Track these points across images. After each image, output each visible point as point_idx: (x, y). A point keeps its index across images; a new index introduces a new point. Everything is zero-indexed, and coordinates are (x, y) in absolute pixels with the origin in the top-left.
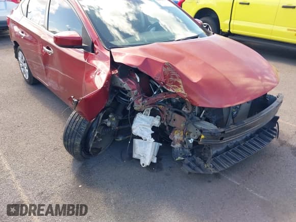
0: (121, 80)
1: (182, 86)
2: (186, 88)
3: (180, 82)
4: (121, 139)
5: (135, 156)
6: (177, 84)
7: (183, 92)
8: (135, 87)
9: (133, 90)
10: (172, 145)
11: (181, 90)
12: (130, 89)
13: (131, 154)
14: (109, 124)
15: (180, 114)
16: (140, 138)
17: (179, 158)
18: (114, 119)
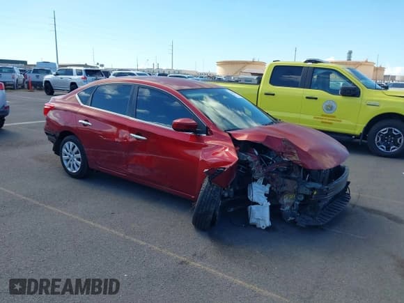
0: (243, 154)
1: (296, 155)
2: (300, 156)
3: (295, 152)
4: (232, 210)
5: (252, 221)
6: (293, 154)
7: (298, 159)
8: (256, 159)
9: (256, 161)
10: (282, 209)
11: (295, 158)
12: (252, 160)
13: (248, 220)
14: (226, 195)
15: (289, 178)
16: (258, 204)
17: (290, 218)
18: (232, 190)
